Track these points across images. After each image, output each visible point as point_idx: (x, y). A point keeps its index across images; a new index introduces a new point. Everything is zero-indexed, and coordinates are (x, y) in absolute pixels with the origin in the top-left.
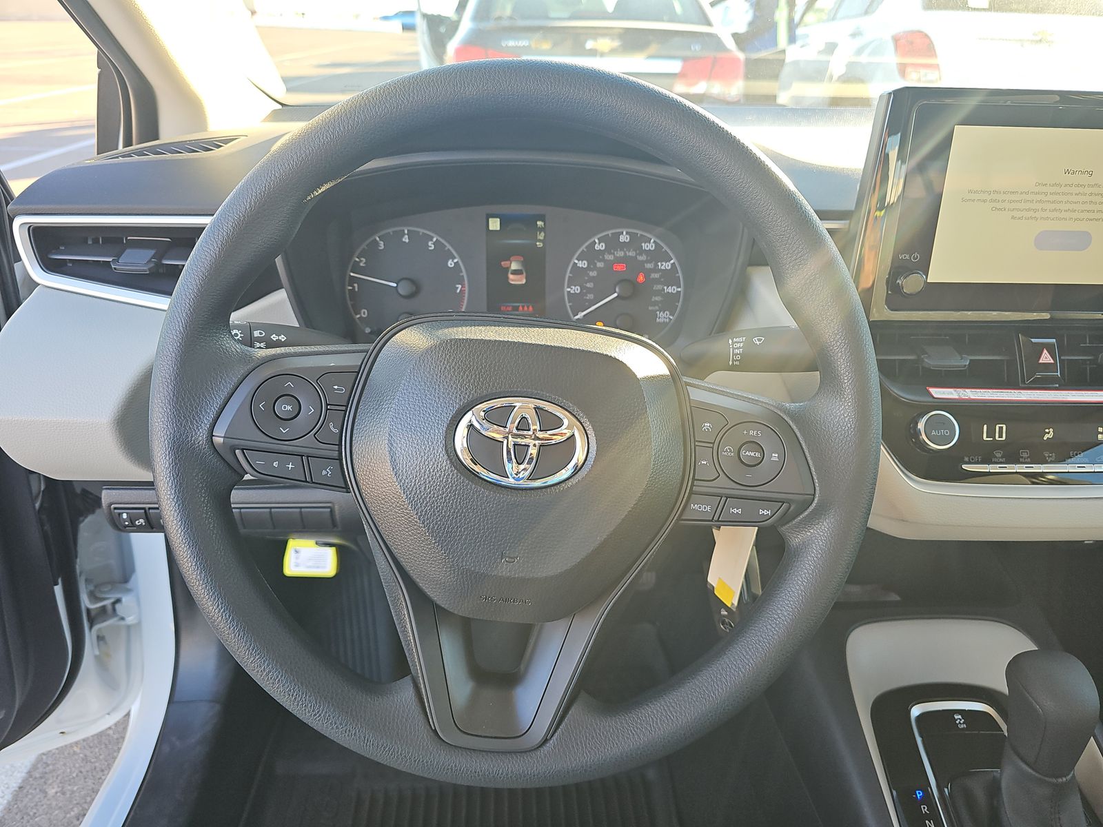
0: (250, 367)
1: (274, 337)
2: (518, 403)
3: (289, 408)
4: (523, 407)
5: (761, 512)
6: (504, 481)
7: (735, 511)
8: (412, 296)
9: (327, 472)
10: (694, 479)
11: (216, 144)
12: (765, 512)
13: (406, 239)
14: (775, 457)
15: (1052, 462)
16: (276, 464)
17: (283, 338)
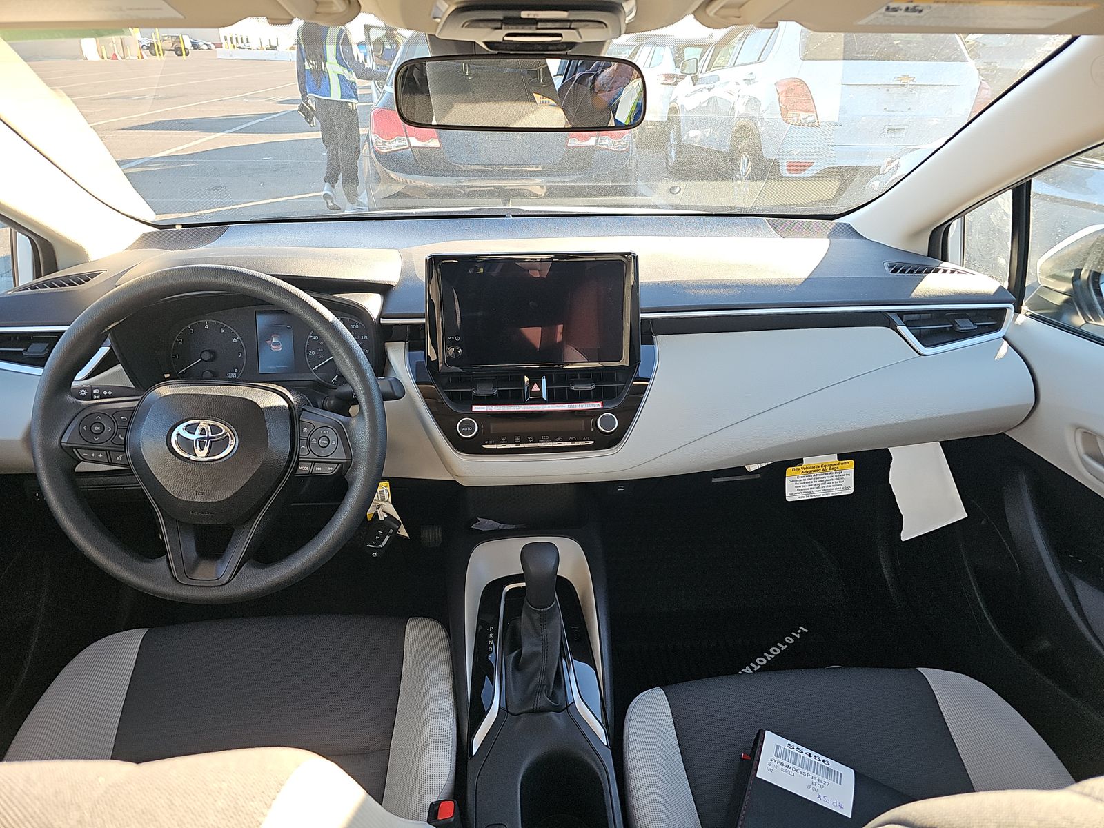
0: (80, 409)
1: (105, 393)
2: (202, 422)
3: (98, 428)
4: (203, 423)
5: (329, 469)
6: (193, 458)
7: (319, 469)
8: (210, 360)
9: (119, 458)
10: (299, 455)
11: (86, 278)
12: (331, 469)
13: (207, 327)
14: (334, 443)
15: (532, 442)
16: (93, 455)
17: (110, 393)
